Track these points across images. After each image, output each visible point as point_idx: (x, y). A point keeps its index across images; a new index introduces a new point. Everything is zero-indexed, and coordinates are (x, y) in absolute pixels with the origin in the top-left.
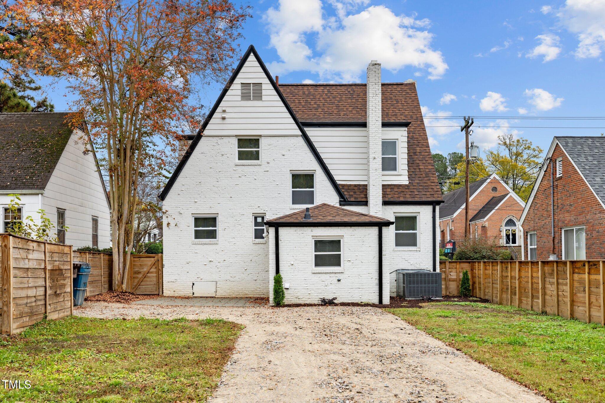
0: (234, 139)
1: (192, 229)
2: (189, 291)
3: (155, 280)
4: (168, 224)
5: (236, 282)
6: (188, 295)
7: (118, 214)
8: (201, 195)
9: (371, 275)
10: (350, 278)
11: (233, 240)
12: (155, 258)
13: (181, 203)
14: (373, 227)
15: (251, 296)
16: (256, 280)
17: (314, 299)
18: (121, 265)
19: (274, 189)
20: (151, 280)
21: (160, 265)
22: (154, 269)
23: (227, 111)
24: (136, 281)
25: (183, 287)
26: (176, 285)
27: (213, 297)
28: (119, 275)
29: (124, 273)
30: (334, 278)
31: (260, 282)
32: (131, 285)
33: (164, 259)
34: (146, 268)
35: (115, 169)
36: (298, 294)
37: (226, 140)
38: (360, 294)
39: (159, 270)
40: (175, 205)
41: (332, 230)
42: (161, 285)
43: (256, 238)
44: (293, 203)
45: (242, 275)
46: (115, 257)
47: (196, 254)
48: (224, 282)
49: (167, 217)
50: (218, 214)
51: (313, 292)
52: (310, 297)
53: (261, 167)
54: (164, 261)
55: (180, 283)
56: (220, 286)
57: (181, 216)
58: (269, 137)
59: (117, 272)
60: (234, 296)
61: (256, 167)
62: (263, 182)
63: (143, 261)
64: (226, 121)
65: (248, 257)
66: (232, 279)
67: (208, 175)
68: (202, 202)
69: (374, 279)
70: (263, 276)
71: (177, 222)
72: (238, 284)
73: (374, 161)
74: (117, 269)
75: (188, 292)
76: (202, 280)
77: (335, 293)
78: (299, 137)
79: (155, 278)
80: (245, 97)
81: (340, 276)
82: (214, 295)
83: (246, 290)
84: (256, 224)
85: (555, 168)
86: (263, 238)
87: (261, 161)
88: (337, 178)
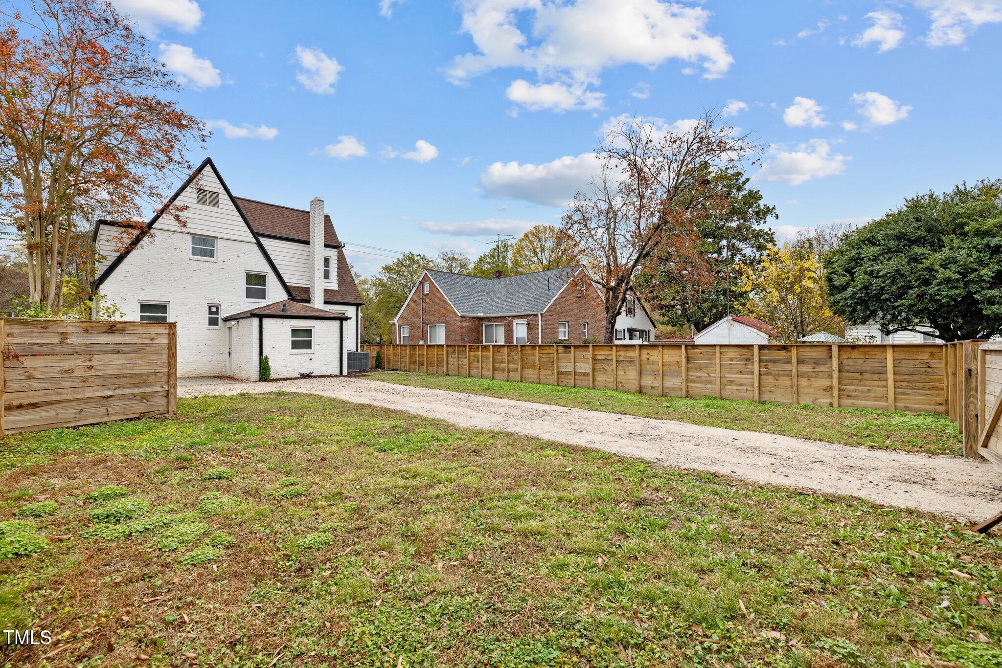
0: (189, 237)
1: (138, 314)
5: (189, 363)
8: (149, 283)
9: (334, 355)
10: (319, 358)
13: (125, 288)
14: (336, 321)
15: (205, 375)
16: (210, 361)
17: (291, 374)
19: (229, 284)
30: (307, 357)
31: (214, 362)
36: (278, 371)
37: (179, 235)
38: (325, 368)
40: (116, 290)
41: (306, 322)
43: (210, 325)
44: (246, 300)
45: (196, 357)
49: (106, 301)
50: (169, 301)
51: (290, 368)
52: (288, 373)
53: (217, 264)
57: (125, 301)
58: (225, 240)
61: (211, 263)
62: (219, 277)
65: (203, 341)
68: (151, 290)
69: (336, 358)
70: (218, 358)
72: (191, 365)
77: (308, 369)
78: (253, 243)
80: (201, 201)
81: (311, 356)
84: (211, 312)
85: (423, 287)
86: (217, 325)
87: (217, 259)
88: (286, 280)
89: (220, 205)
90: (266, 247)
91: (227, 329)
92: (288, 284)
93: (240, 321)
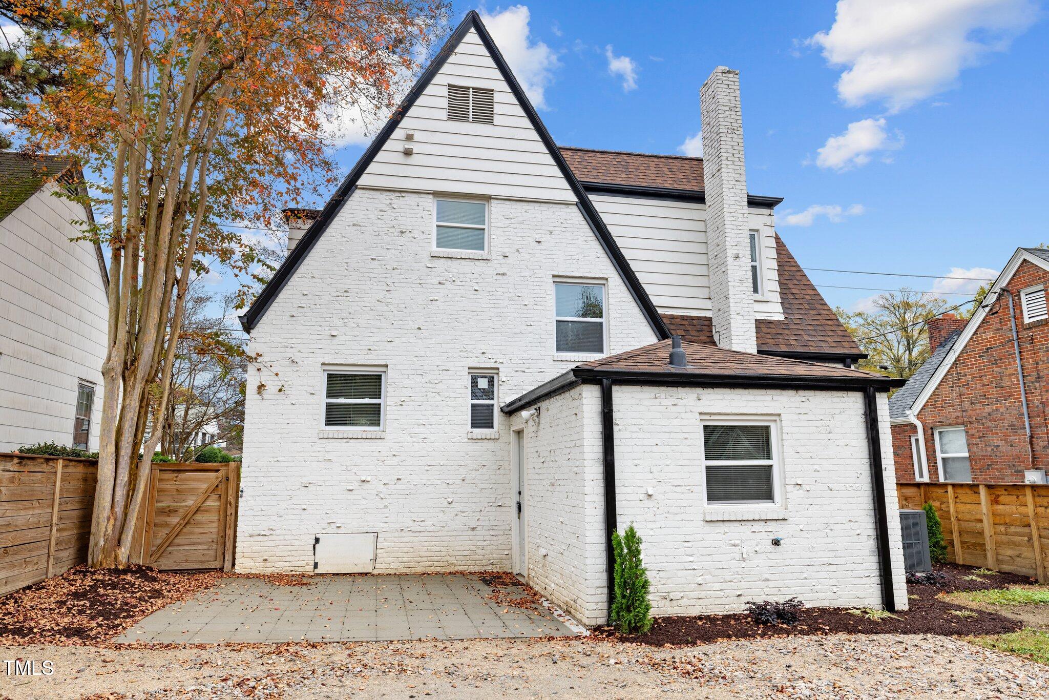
0: (430, 200)
1: (322, 400)
2: (305, 558)
3: (214, 530)
4: (261, 387)
5: (426, 534)
6: (300, 569)
7: (126, 354)
8: (346, 321)
9: (855, 525)
10: (804, 534)
11: (422, 429)
12: (220, 474)
13: (298, 336)
14: (851, 394)
15: (461, 569)
16: (473, 529)
17: (711, 601)
18: (120, 493)
19: (518, 315)
20: (206, 530)
21: (230, 492)
22: (214, 501)
23: (416, 138)
24: (162, 533)
25: (290, 548)
26: (272, 544)
27: (366, 574)
28: (112, 521)
29: (126, 514)
30: (764, 535)
31: (484, 532)
32: (147, 544)
33: (242, 475)
34: (194, 498)
35: (128, 239)
36: (667, 588)
37: (410, 199)
38: (834, 582)
39: (227, 503)
40: (281, 341)
41: (750, 398)
42: (229, 545)
43: (474, 425)
44: (559, 349)
45: (441, 515)
46: (105, 471)
47: (329, 463)
48: (396, 534)
49: (259, 370)
50: (386, 366)
51: (708, 577)
52: (702, 595)
53: (490, 264)
54: (242, 480)
55: (282, 537)
56: (385, 544)
57: (295, 369)
58: (508, 202)
59: (106, 512)
60: (419, 570)
61: (477, 263)
62: (494, 297)
63: (186, 480)
64: (414, 159)
65: (457, 472)
66: (416, 527)
67: (367, 275)
68: (350, 338)
69: (864, 538)
70: (492, 518)
71: (283, 383)
72: (429, 539)
73: (736, 263)
74: (108, 505)
75: (301, 563)
76: (339, 531)
77: (767, 580)
78: (571, 207)
79: (215, 525)
80: (457, 113)
81: (778, 531)
82: (369, 569)
83: (451, 553)
84: (476, 392)
85: (1018, 306)
86: (491, 425)
87: (490, 252)
88: (655, 301)
89: (497, 120)
90: (606, 219)
91: (513, 438)
92: (660, 311)
93: (543, 405)
